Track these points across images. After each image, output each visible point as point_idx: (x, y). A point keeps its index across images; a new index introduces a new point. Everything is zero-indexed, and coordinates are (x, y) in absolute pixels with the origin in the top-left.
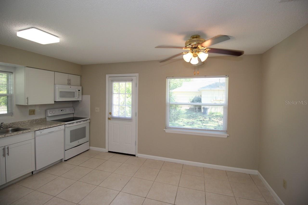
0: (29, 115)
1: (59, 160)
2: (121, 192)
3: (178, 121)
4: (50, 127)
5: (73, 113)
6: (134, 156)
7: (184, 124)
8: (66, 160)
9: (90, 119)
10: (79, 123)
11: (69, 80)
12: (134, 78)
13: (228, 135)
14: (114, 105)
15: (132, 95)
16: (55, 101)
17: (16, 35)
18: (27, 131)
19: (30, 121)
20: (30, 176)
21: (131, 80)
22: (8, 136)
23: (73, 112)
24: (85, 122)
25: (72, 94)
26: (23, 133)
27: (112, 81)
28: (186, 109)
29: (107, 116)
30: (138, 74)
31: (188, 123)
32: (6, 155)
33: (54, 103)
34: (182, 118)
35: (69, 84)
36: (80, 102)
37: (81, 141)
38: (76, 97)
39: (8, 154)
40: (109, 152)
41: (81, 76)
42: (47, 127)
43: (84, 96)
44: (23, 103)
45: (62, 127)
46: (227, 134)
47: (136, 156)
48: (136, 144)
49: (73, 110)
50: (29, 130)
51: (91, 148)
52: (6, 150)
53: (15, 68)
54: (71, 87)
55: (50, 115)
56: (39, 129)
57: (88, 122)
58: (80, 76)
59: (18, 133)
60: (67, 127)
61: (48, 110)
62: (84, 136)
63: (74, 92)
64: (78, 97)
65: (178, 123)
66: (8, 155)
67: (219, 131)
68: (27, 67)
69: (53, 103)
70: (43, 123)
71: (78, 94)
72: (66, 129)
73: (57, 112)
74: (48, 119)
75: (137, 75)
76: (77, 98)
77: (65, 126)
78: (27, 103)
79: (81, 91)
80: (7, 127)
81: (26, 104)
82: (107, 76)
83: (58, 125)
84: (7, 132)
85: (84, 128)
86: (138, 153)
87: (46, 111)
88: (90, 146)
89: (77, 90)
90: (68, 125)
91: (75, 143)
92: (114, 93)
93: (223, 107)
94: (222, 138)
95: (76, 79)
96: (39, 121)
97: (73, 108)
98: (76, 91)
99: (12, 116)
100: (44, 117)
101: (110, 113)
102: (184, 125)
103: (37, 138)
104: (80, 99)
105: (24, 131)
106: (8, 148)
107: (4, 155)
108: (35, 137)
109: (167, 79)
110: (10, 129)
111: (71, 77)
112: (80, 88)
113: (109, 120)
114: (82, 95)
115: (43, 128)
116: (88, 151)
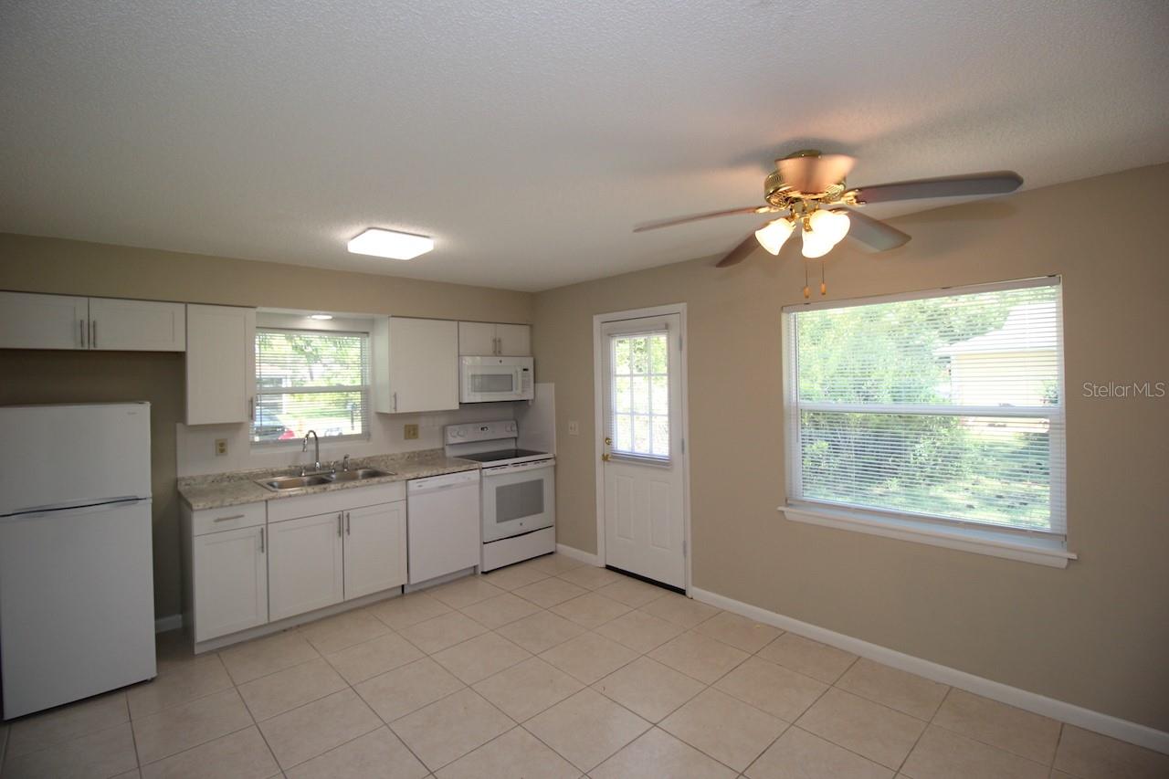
0: (406, 438)
1: (468, 566)
2: (588, 689)
3: (946, 486)
4: (441, 473)
5: (516, 438)
6: (682, 592)
7: (975, 503)
8: (486, 570)
9: (555, 458)
10: (521, 468)
11: (497, 342)
12: (674, 320)
13: (1074, 556)
14: (616, 413)
15: (669, 378)
16: (460, 403)
17: (347, 249)
18: (388, 478)
19: (407, 455)
20: (397, 597)
21: (666, 328)
22: (348, 488)
23: (516, 435)
24: (541, 465)
25: (505, 381)
26: (379, 483)
27: (611, 335)
28: (1028, 434)
29: (599, 449)
30: (685, 304)
31: (1000, 497)
32: (346, 534)
33: (458, 408)
34: (975, 477)
35: (497, 352)
36: (530, 403)
37: (530, 522)
38: (517, 389)
39: (348, 530)
40: (609, 568)
41: (531, 326)
42: (435, 472)
43: (540, 386)
44: (387, 409)
45: (475, 475)
46: (1070, 550)
47: (689, 594)
48: (685, 552)
49: (515, 428)
50: (394, 478)
51: (563, 549)
52: (345, 519)
53: (372, 322)
54: (501, 361)
55: (452, 440)
56: (415, 475)
57: (551, 466)
58: (528, 327)
59: (370, 482)
60: (486, 476)
61: (449, 427)
62: (537, 508)
63: (512, 375)
64: (523, 391)
65: (947, 495)
66: (349, 534)
67: (1025, 531)
68: (393, 316)
69: (456, 407)
70: (431, 461)
71: (523, 382)
72: (486, 481)
73: (471, 434)
74: (450, 453)
75: (682, 307)
76: (519, 391)
77: (480, 472)
78: (395, 408)
79: (531, 372)
80: (357, 466)
81: (393, 412)
82: (597, 320)
83: (464, 468)
84: (355, 478)
85: (539, 483)
86: (694, 585)
87: (444, 430)
88: (557, 542)
89: (520, 370)
90: (488, 472)
91: (513, 526)
92: (618, 373)
93: (1048, 421)
94: (1046, 566)
95: (516, 337)
96: (426, 456)
97: (514, 422)
98: (517, 372)
99: (368, 440)
100: (440, 446)
101: (608, 441)
102: (970, 507)
103: (410, 498)
104: (528, 396)
105: (383, 479)
106: (348, 516)
107: (340, 533)
108: (407, 496)
109: (784, 316)
110: (360, 472)
111: (504, 331)
112: (529, 363)
113: (606, 463)
114: (535, 382)
115: (425, 474)
116: (551, 556)
